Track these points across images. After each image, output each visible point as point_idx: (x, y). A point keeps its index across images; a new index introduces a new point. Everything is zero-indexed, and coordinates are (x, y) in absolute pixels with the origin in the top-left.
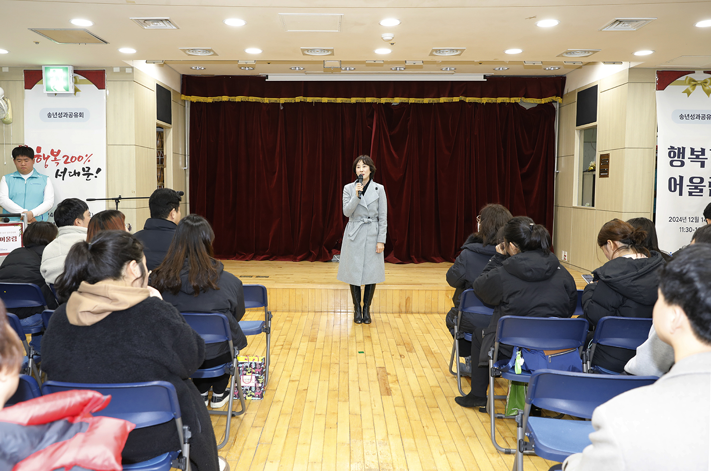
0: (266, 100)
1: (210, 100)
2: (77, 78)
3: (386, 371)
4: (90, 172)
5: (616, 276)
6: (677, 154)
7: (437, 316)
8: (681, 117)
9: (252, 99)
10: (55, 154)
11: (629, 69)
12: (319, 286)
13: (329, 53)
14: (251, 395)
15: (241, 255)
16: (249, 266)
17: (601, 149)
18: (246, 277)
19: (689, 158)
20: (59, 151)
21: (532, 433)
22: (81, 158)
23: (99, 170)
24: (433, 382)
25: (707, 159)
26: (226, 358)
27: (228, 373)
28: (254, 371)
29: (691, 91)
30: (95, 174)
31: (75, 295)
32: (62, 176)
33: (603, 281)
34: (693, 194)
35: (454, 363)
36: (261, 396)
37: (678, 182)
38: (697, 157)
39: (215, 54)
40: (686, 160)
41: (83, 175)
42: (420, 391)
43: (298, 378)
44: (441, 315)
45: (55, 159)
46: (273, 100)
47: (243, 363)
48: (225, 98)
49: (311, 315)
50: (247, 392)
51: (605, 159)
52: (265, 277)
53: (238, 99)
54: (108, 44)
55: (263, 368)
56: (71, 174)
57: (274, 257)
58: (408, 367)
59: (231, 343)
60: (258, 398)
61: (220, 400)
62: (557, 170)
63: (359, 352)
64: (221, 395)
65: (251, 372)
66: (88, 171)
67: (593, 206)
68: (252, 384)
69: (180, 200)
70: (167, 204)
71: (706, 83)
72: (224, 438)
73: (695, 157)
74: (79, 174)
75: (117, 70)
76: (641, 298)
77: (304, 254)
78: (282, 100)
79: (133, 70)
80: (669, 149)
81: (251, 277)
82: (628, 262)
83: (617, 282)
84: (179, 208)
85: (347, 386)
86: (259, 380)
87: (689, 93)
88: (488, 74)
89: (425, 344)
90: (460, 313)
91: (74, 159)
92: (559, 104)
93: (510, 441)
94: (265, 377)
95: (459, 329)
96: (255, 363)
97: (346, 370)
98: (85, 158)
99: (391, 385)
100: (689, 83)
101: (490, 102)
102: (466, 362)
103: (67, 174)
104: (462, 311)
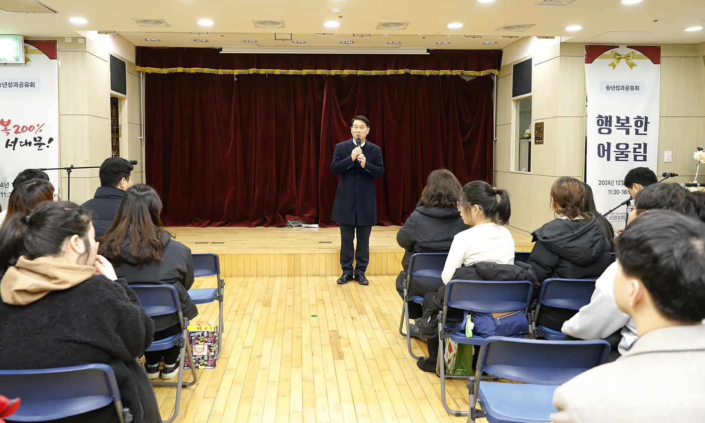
0: (221, 72)
1: (165, 71)
2: (28, 48)
3: (338, 334)
4: (42, 141)
5: (553, 237)
6: (604, 122)
7: (386, 277)
8: (608, 88)
9: (206, 70)
10: (5, 123)
11: (561, 43)
12: (273, 251)
13: (280, 25)
14: (203, 364)
15: (198, 221)
16: (204, 233)
17: (536, 117)
18: (202, 243)
19: (615, 126)
20: (9, 121)
21: (483, 400)
22: (32, 128)
23: (51, 140)
24: (384, 345)
25: (631, 126)
26: (177, 329)
27: (178, 345)
28: (206, 339)
29: (616, 64)
30: (47, 144)
31: (11, 270)
32: (12, 147)
33: (541, 242)
34: (620, 159)
35: (404, 325)
36: (214, 365)
37: (606, 148)
38: (623, 125)
39: (168, 25)
40: (613, 128)
41: (35, 145)
42: (372, 354)
43: (251, 345)
44: (390, 277)
45: (5, 128)
46: (228, 71)
47: (195, 332)
48: (180, 70)
49: (266, 279)
50: (200, 361)
51: (540, 128)
52: (220, 243)
53: (193, 70)
54: (57, 13)
55: (215, 337)
56: (22, 144)
57: (230, 223)
58: (360, 330)
59: (181, 314)
60: (210, 367)
61: (171, 370)
62: (495, 138)
63: (312, 316)
64: (173, 366)
65: (203, 341)
66: (40, 141)
67: (529, 170)
68: (205, 353)
69: (131, 169)
70: (117, 173)
71: (629, 56)
72: (174, 411)
73: (620, 125)
74: (30, 144)
75: (68, 40)
76: (577, 258)
77: (259, 220)
78: (236, 72)
79: (85, 41)
80: (597, 117)
81: (207, 243)
82: (565, 224)
83: (555, 244)
84: (130, 178)
85: (300, 351)
86: (212, 348)
87: (614, 67)
88: (431, 48)
89: (375, 306)
90: (409, 276)
91: (25, 128)
92: (497, 76)
93: (460, 402)
94: (218, 345)
95: (408, 293)
96: (208, 332)
97: (300, 335)
98: (36, 128)
99: (343, 349)
100: (614, 57)
101: (433, 74)
102: (416, 324)
103: (18, 144)
104: (411, 275)
